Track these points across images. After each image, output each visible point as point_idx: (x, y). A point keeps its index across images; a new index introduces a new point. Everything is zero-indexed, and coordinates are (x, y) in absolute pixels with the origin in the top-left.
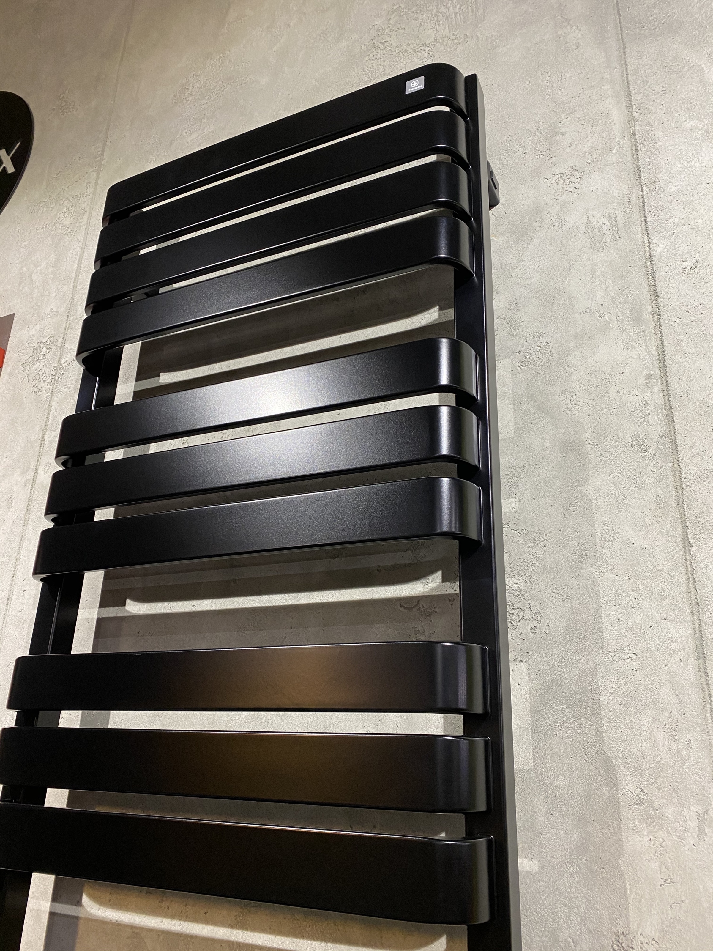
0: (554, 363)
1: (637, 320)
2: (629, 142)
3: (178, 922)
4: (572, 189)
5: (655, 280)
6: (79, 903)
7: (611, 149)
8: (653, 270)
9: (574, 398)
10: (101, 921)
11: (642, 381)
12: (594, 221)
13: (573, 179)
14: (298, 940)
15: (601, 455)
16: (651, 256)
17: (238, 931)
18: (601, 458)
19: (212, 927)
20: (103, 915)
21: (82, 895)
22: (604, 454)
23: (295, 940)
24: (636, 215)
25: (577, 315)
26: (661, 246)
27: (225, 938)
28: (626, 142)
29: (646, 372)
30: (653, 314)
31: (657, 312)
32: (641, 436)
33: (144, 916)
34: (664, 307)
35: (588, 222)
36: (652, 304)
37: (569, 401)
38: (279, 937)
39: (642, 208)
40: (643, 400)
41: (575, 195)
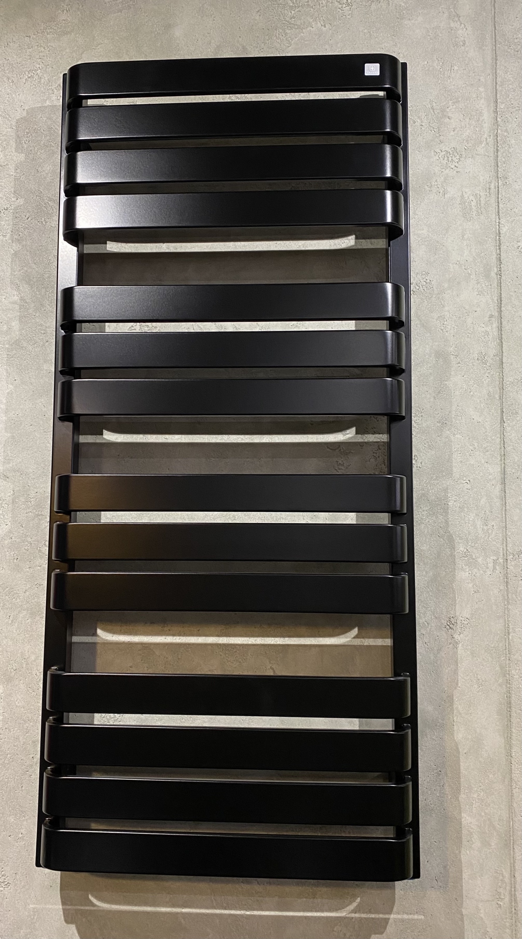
0: (434, 296)
1: (487, 276)
2: (493, 141)
3: (178, 637)
4: (453, 167)
5: (500, 251)
6: (95, 634)
7: (481, 142)
8: (500, 243)
9: (446, 323)
10: (115, 643)
11: (487, 319)
12: (466, 196)
13: (454, 159)
14: (265, 638)
15: (459, 363)
16: (500, 233)
17: (223, 638)
18: (459, 365)
19: (204, 638)
20: (117, 639)
21: (96, 630)
22: (460, 362)
23: (263, 638)
24: (493, 200)
25: (451, 265)
26: (506, 227)
27: (214, 642)
28: (491, 140)
29: (489, 313)
30: (497, 274)
31: (499, 274)
32: (483, 354)
33: (150, 637)
34: (504, 271)
35: (462, 196)
36: (497, 267)
37: (442, 324)
38: (252, 638)
39: (497, 196)
40: (486, 331)
41: (455, 172)
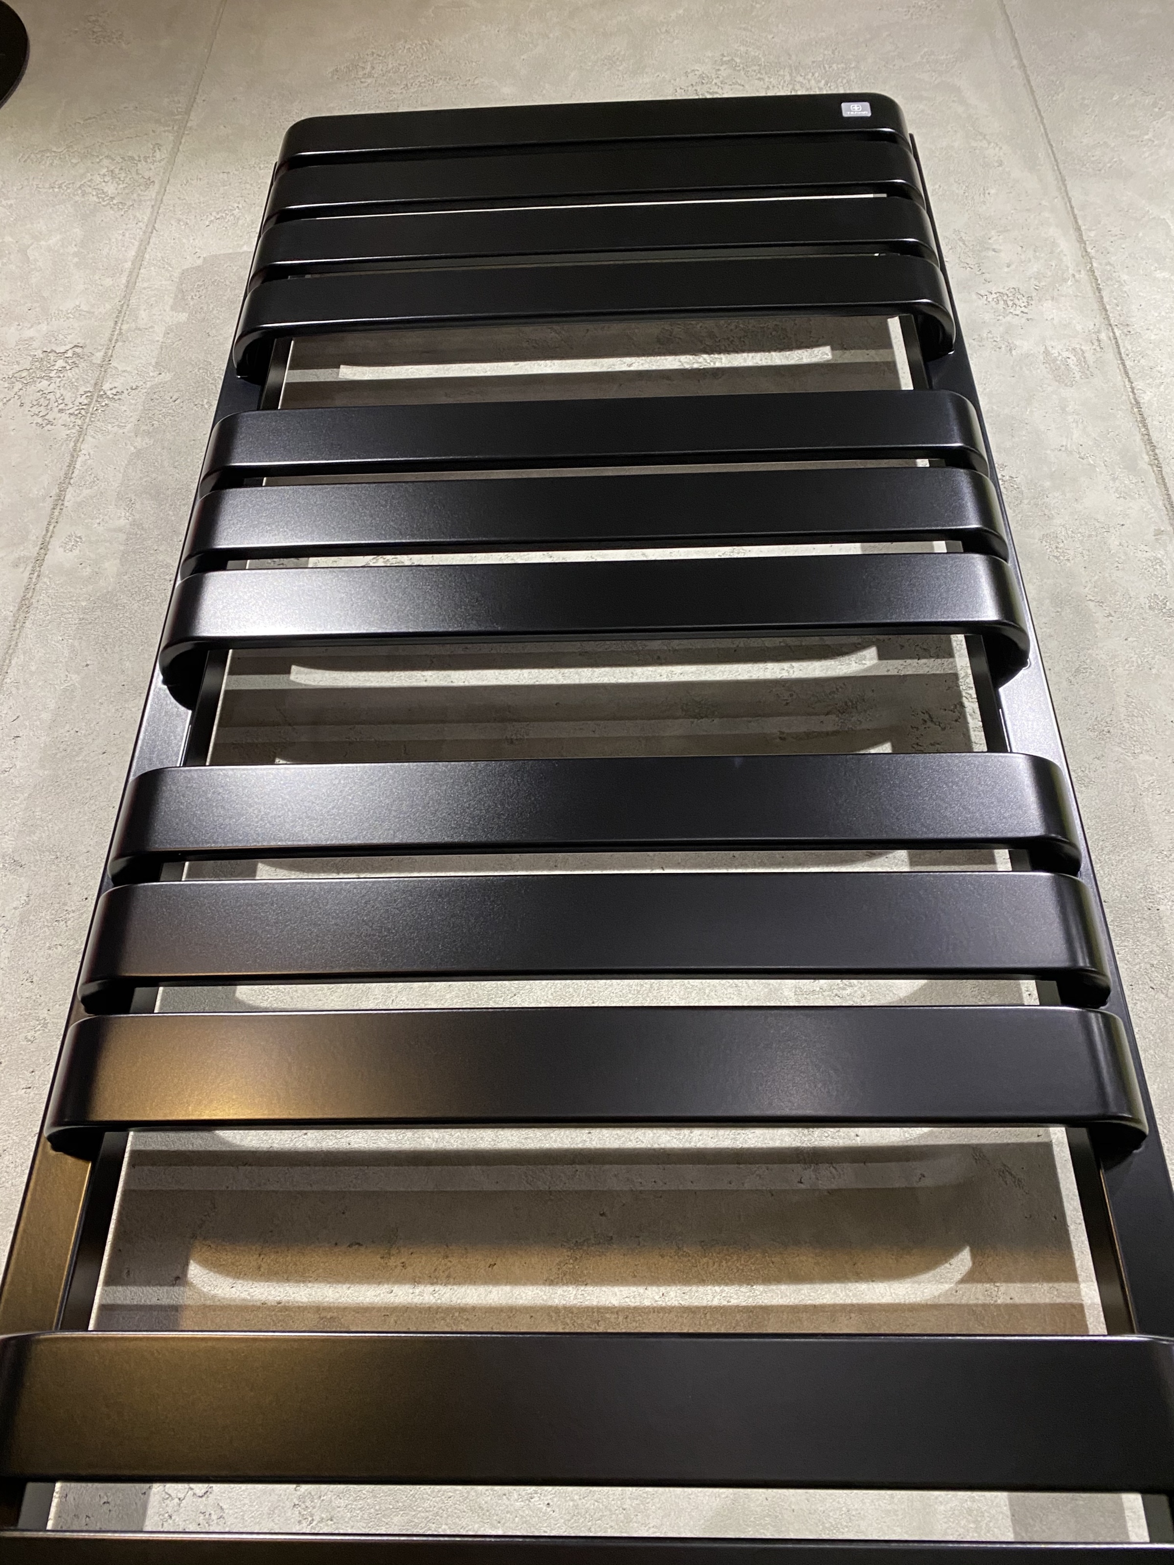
1: (1132, 467)
2: (1086, 277)
3: (430, 1288)
4: (1018, 312)
5: (1147, 429)
6: (180, 1279)
7: (1065, 280)
8: (1143, 417)
9: (1061, 545)
10: (237, 1306)
11: (1150, 537)
12: (1055, 352)
13: (1016, 301)
14: (694, 1288)
15: (1110, 615)
16: (1138, 403)
17: (565, 1288)
18: (1111, 618)
19: (508, 1288)
20: (244, 1295)
21: (187, 1264)
22: (1113, 614)
23: (687, 1289)
24: (1110, 355)
25: (1049, 452)
26: (1148, 393)
28: (1083, 276)
29: (1153, 527)
30: (1151, 465)
31: (1157, 463)
32: (1161, 599)
35: (1047, 353)
36: (1147, 453)
37: (1054, 547)
39: (1116, 350)
41: (1024, 320)
